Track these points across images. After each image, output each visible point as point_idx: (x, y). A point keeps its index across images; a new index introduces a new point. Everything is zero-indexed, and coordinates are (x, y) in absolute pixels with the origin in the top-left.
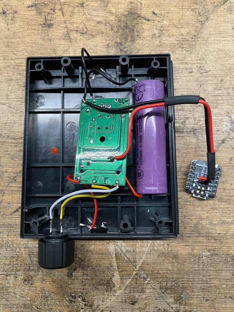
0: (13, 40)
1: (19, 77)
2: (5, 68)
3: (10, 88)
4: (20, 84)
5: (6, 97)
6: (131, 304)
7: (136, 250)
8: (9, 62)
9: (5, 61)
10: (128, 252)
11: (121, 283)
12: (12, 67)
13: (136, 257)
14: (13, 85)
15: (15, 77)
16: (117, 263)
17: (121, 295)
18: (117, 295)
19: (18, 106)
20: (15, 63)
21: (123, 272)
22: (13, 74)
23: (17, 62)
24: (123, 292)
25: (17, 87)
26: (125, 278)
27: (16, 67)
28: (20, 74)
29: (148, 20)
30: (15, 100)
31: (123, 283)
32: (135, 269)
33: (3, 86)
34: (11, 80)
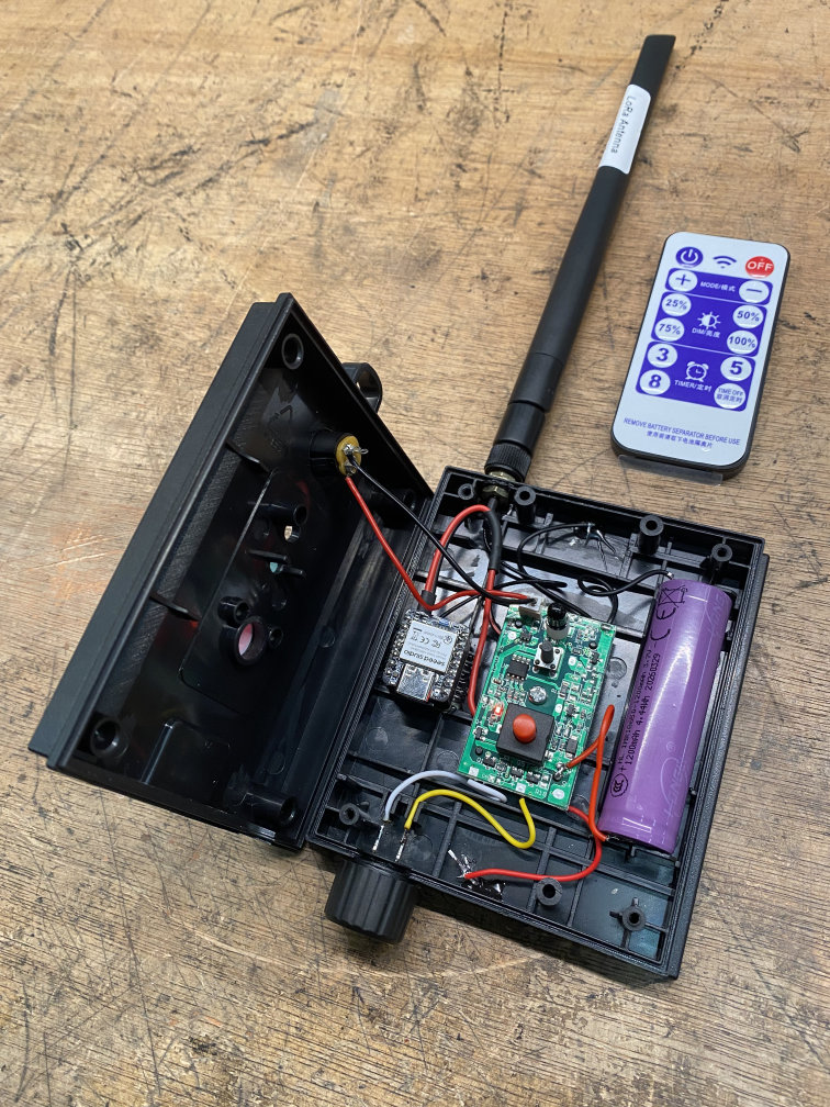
0: (492, 329)
1: (488, 397)
2: (464, 376)
3: (466, 415)
5: (453, 432)
8: (474, 367)
9: (465, 365)
12: (479, 378)
14: (474, 411)
15: (481, 397)
20: (486, 370)
22: (478, 391)
23: (491, 369)
25: (480, 416)
27: (487, 379)
29: (794, 328)
30: (472, 439)
33: (452, 410)
34: (472, 401)
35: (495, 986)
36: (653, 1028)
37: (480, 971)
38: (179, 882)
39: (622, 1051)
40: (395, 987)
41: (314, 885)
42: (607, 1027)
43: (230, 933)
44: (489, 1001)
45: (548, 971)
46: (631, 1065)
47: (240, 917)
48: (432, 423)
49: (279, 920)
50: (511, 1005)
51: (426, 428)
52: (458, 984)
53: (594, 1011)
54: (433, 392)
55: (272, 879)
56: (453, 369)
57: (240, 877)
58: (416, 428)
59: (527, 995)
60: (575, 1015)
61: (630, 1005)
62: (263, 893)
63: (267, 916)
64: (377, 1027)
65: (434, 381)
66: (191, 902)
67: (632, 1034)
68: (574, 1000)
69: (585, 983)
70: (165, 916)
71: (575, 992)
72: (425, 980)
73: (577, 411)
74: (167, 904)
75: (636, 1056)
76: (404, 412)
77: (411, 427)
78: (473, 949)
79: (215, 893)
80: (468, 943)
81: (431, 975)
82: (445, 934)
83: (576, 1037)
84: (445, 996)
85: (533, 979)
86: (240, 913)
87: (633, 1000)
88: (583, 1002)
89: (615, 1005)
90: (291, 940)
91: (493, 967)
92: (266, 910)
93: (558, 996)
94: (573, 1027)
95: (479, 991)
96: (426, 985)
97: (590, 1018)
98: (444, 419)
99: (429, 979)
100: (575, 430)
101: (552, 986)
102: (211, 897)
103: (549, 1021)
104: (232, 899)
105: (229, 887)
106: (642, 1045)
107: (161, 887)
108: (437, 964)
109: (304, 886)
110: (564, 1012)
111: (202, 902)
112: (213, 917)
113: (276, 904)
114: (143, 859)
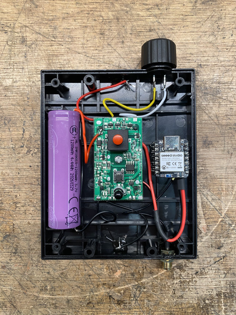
1: (94, 23)
2: (78, 13)
3: (86, 35)
4: (96, 31)
5: (82, 46)
6: (217, 248)
7: (221, 198)
8: (82, 6)
9: (77, 6)
10: (214, 200)
11: (207, 229)
12: (86, 13)
13: (222, 205)
14: (89, 33)
15: (90, 24)
16: (203, 211)
17: (207, 240)
18: (204, 240)
19: (95, 55)
20: (88, 8)
21: (209, 220)
22: (88, 20)
23: (91, 6)
24: (209, 238)
25: (92, 34)
26: (211, 224)
27: (90, 13)
28: (95, 20)
30: (92, 48)
31: (209, 229)
32: (221, 216)
33: (78, 34)
34: (86, 27)
35: (161, 280)
36: (220, 276)
37: (155, 276)
38: (25, 280)
39: (211, 287)
40: (125, 291)
41: (82, 265)
42: (204, 281)
43: (54, 292)
44: (161, 285)
45: (179, 269)
46: (214, 290)
47: (56, 285)
48: (70, 43)
49: (72, 282)
50: (169, 284)
51: (68, 46)
52: (148, 283)
53: (198, 277)
54: (65, 25)
55: (64, 268)
56: (72, 10)
57: (50, 271)
58: (63, 47)
59: (174, 279)
60: (192, 280)
61: (211, 271)
62: (62, 274)
63: (67, 281)
64: (122, 306)
65: (64, 18)
66: (33, 286)
67: (213, 280)
68: (191, 276)
69: (193, 269)
70: (25, 294)
71: (190, 273)
72: (135, 285)
73: (139, 23)
74: (23, 289)
75: (216, 286)
76: (54, 39)
77: (59, 47)
78: (150, 270)
79: (42, 279)
80: (148, 268)
81: (137, 283)
82: (138, 268)
83: (194, 287)
84: (144, 288)
85: (175, 273)
86: (55, 284)
87: (211, 269)
88: (194, 276)
89: (206, 273)
90: (79, 287)
91: (160, 274)
92: (65, 279)
93: (185, 276)
94: (192, 284)
95: (156, 283)
96: (136, 287)
97: (197, 279)
98: (75, 39)
99: (137, 284)
100: (140, 34)
101: (182, 273)
102: (41, 281)
103: (183, 285)
104: (50, 280)
105: (47, 275)
106: (217, 283)
107: (18, 284)
108: (138, 279)
109: (78, 267)
110: (188, 281)
111: (38, 284)
112: (44, 288)
113: (69, 276)
114: (6, 276)
